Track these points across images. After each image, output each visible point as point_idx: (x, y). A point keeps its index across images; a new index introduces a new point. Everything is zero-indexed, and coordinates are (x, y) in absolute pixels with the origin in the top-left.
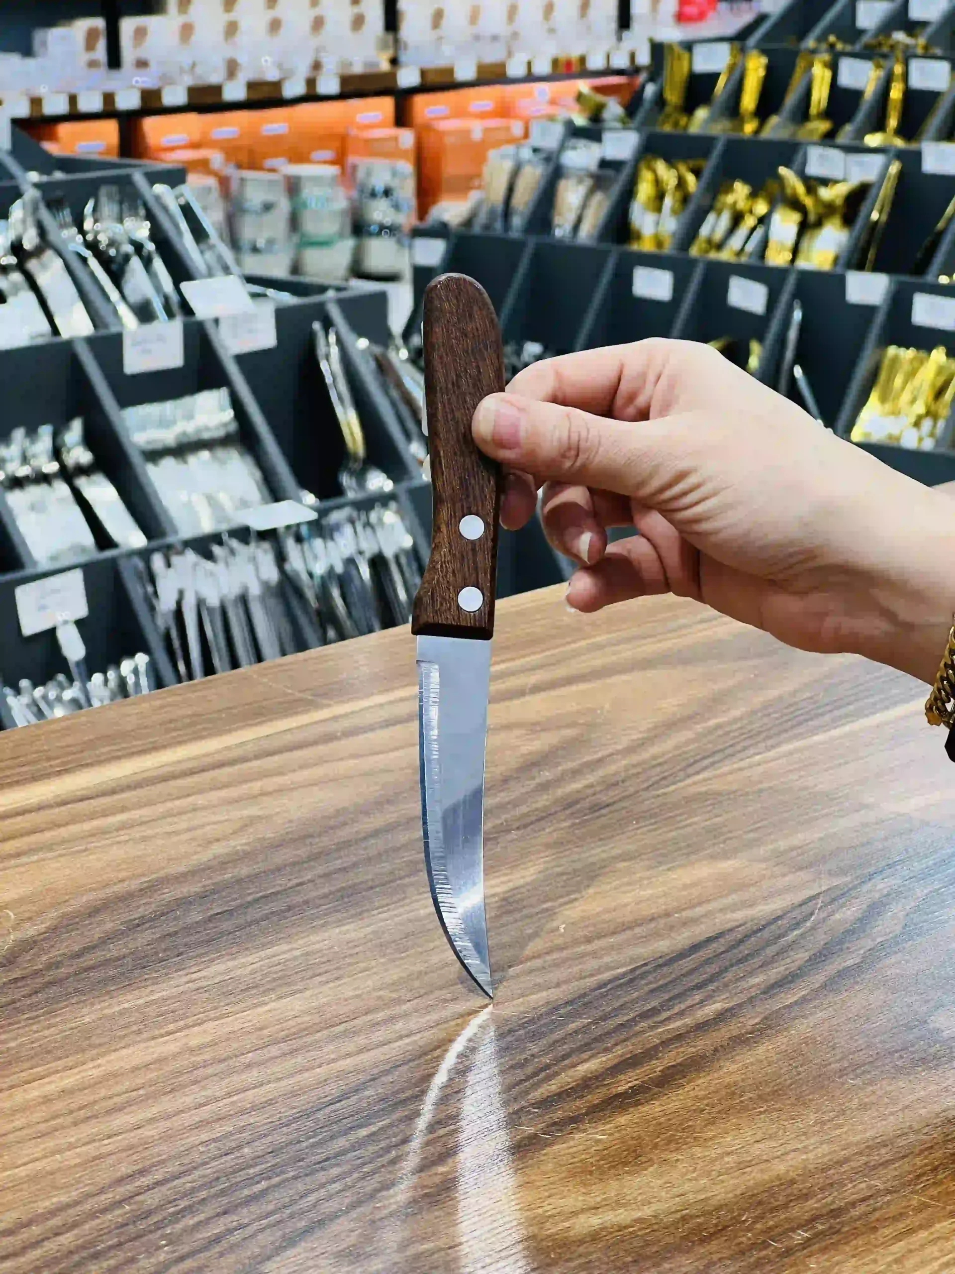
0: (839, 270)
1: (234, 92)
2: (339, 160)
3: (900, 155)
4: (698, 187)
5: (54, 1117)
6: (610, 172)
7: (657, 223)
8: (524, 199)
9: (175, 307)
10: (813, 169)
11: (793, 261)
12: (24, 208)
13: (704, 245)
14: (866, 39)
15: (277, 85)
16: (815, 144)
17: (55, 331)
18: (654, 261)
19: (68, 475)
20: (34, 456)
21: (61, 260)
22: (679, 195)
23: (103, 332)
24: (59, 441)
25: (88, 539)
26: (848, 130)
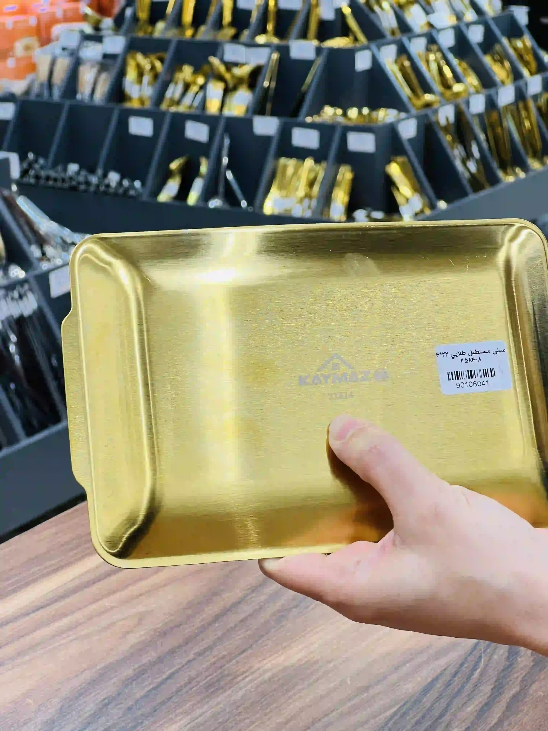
0: (249, 116)
3: (278, 48)
4: (163, 68)
6: (109, 62)
7: (140, 90)
8: (59, 77)
10: (229, 57)
11: (221, 111)
13: (169, 103)
16: (227, 42)
18: (141, 113)
22: (153, 73)
26: (246, 34)
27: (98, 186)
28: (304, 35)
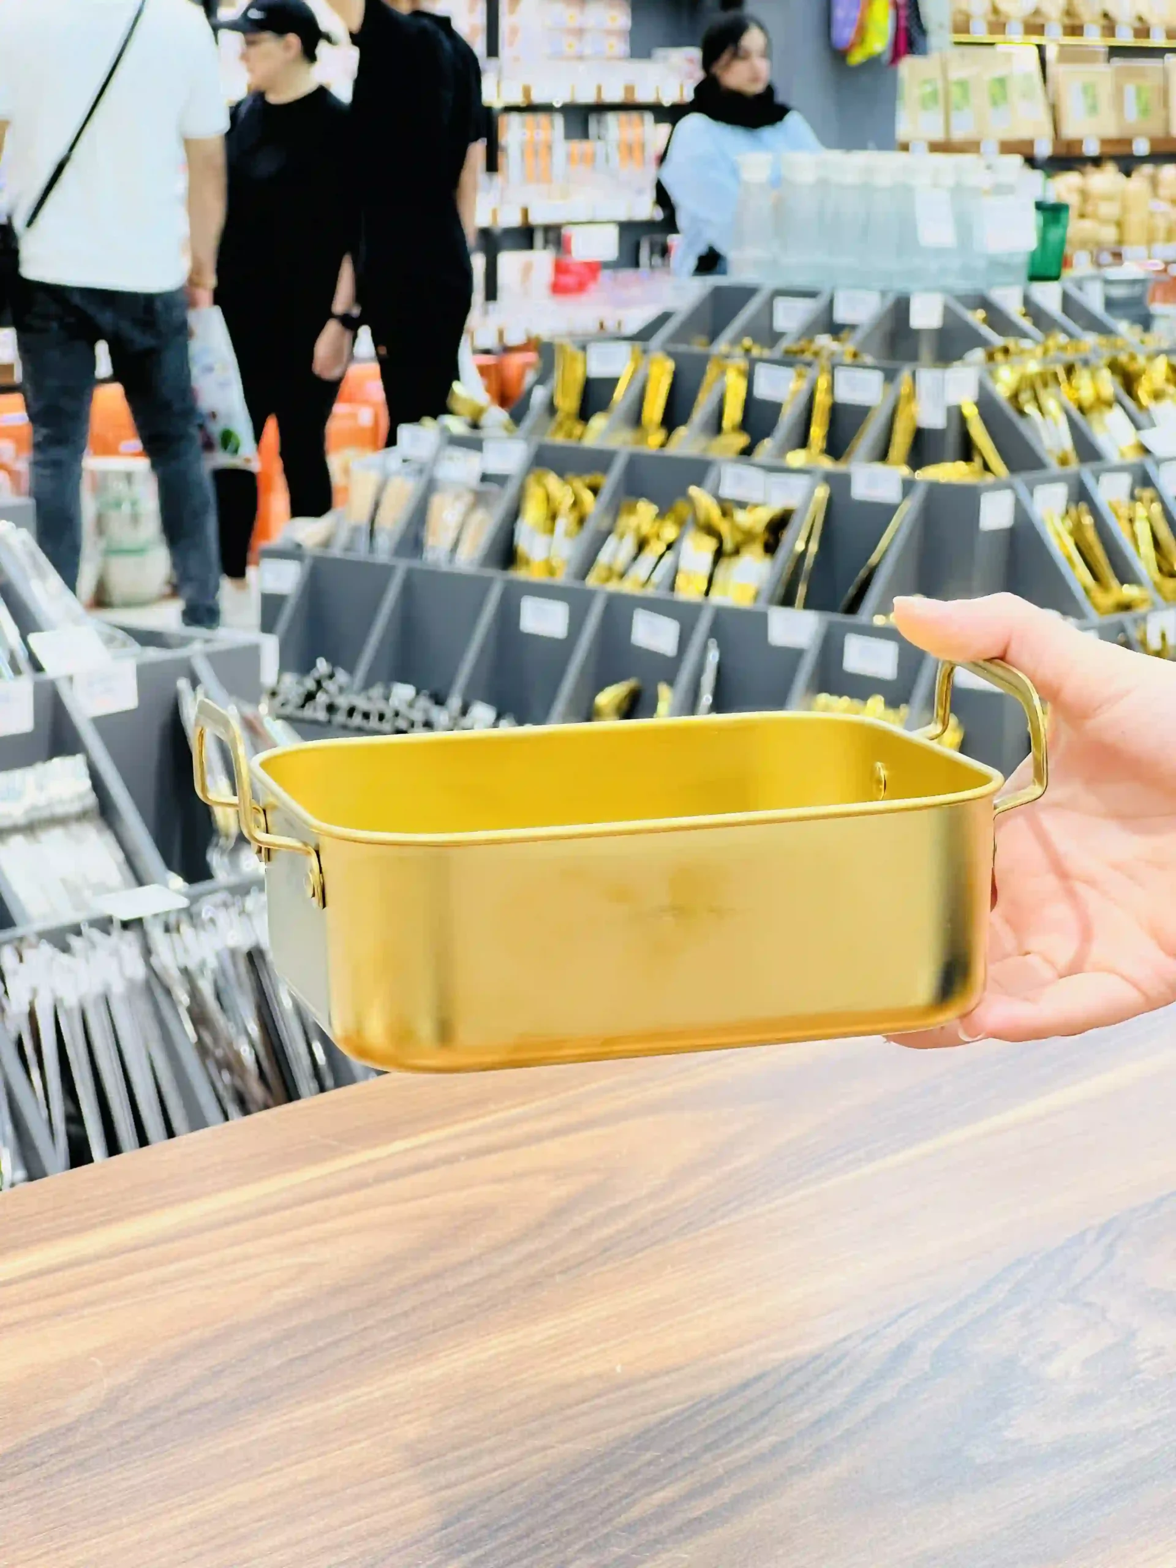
0: (761, 606)
3: (829, 478)
4: (596, 506)
6: (492, 487)
7: (549, 547)
8: (392, 516)
9: (22, 661)
10: (728, 491)
11: (706, 594)
13: (604, 574)
14: (785, 344)
16: (729, 461)
18: (546, 592)
22: (575, 513)
26: (767, 447)
28: (883, 455)
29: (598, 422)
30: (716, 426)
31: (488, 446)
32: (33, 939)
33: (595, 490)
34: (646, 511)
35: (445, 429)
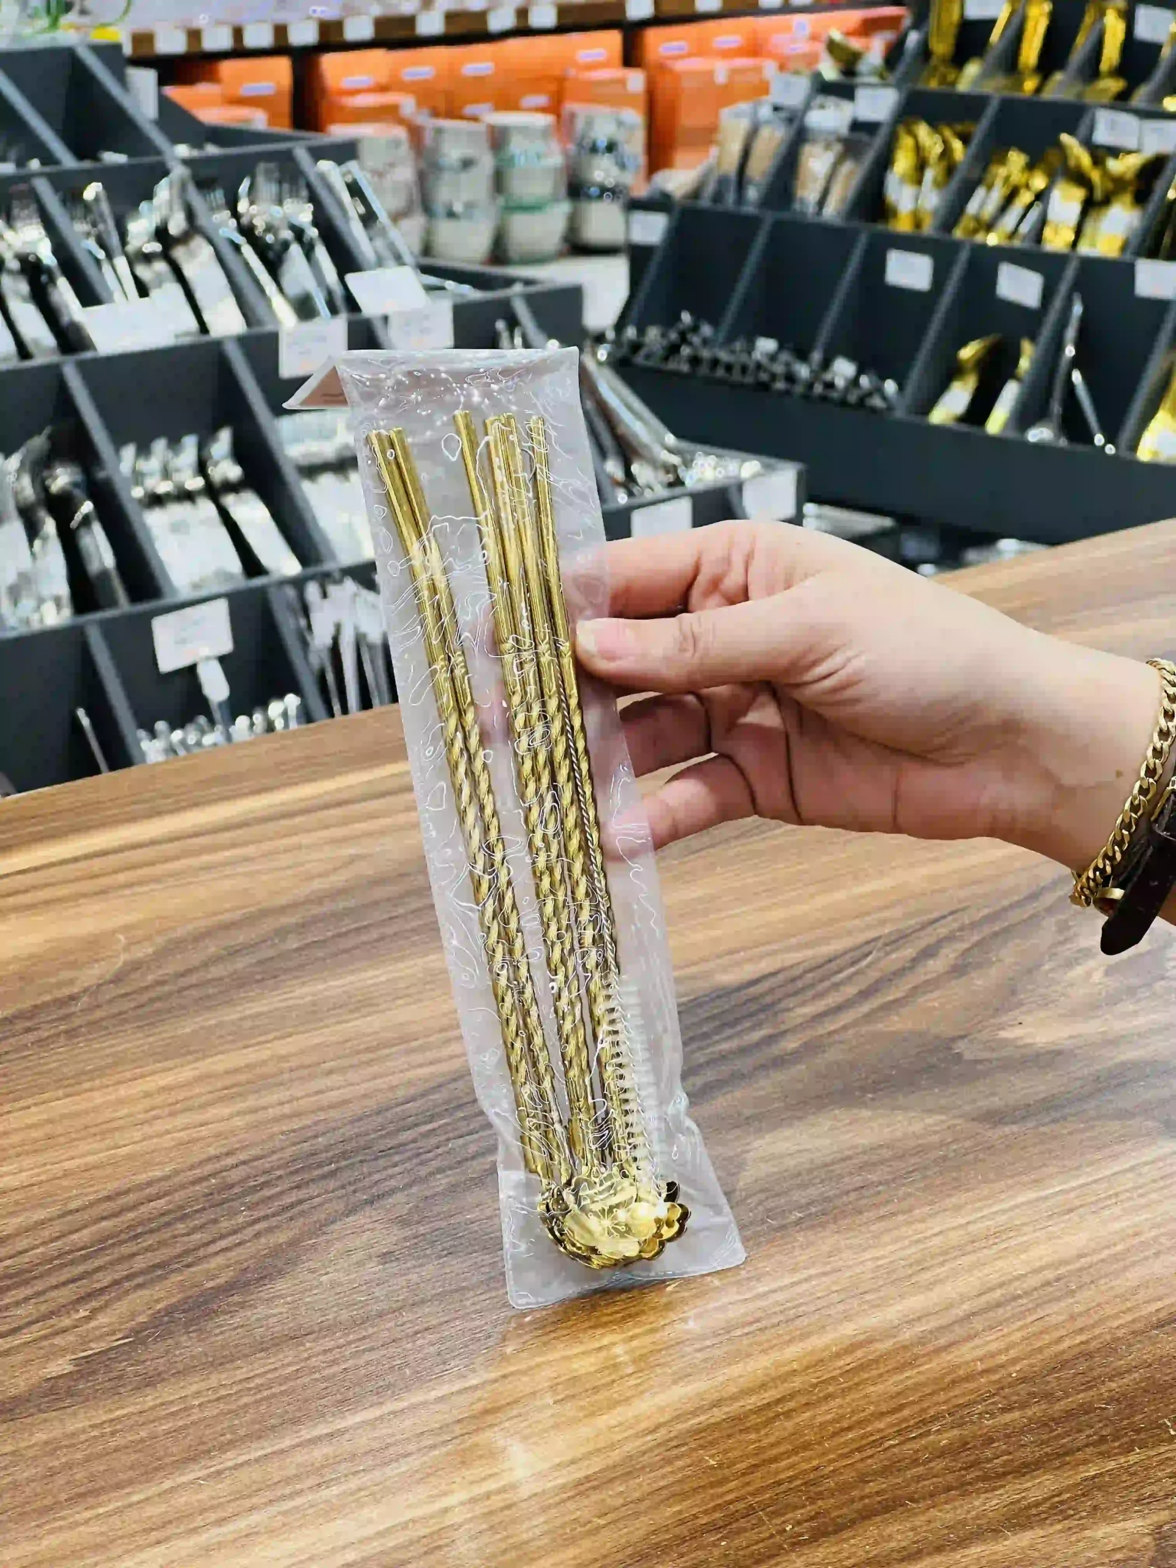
0: (1128, 257)
1: (431, 24)
2: (554, 108)
4: (965, 154)
5: (153, 1109)
6: (864, 137)
7: (917, 199)
8: (761, 166)
9: (339, 301)
10: (1101, 136)
11: (1074, 244)
12: (171, 187)
13: (970, 226)
15: (482, 16)
16: (1104, 106)
17: (204, 328)
18: (911, 243)
19: (214, 492)
20: (178, 470)
21: (211, 249)
22: (944, 163)
23: (256, 330)
24: (205, 454)
25: (235, 565)
26: (1144, 91)
27: (810, 386)
29: (972, 69)
30: (1091, 70)
31: (861, 94)
32: (337, 575)
33: (965, 139)
34: (1016, 160)
35: (817, 77)
